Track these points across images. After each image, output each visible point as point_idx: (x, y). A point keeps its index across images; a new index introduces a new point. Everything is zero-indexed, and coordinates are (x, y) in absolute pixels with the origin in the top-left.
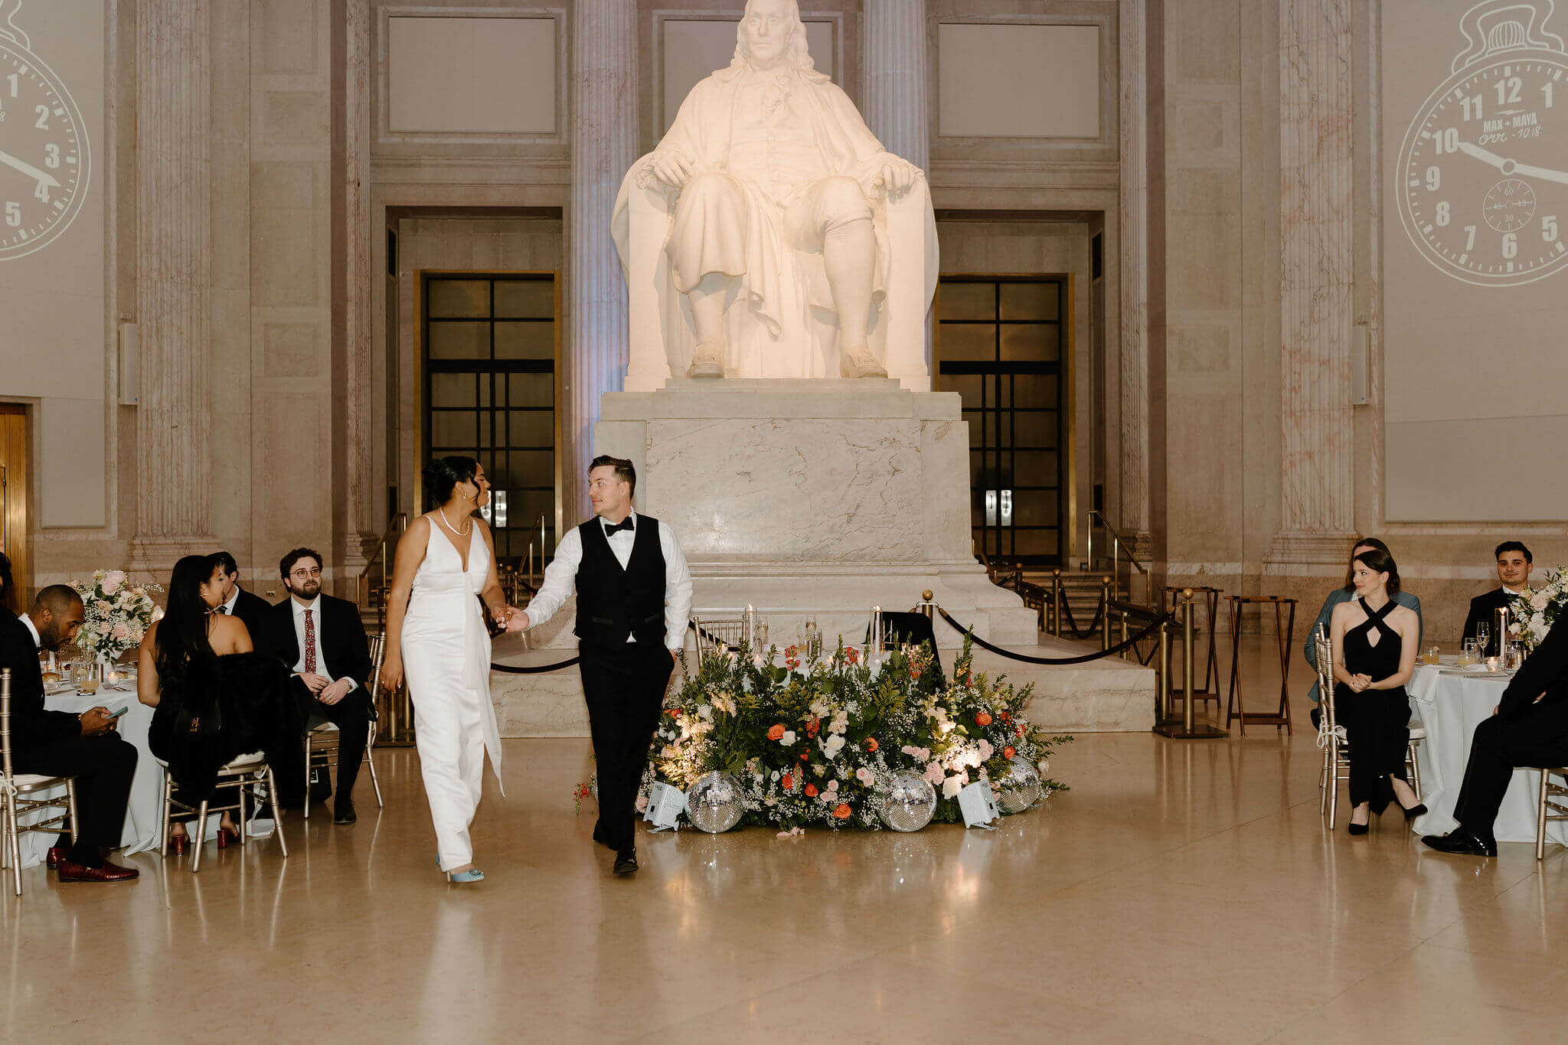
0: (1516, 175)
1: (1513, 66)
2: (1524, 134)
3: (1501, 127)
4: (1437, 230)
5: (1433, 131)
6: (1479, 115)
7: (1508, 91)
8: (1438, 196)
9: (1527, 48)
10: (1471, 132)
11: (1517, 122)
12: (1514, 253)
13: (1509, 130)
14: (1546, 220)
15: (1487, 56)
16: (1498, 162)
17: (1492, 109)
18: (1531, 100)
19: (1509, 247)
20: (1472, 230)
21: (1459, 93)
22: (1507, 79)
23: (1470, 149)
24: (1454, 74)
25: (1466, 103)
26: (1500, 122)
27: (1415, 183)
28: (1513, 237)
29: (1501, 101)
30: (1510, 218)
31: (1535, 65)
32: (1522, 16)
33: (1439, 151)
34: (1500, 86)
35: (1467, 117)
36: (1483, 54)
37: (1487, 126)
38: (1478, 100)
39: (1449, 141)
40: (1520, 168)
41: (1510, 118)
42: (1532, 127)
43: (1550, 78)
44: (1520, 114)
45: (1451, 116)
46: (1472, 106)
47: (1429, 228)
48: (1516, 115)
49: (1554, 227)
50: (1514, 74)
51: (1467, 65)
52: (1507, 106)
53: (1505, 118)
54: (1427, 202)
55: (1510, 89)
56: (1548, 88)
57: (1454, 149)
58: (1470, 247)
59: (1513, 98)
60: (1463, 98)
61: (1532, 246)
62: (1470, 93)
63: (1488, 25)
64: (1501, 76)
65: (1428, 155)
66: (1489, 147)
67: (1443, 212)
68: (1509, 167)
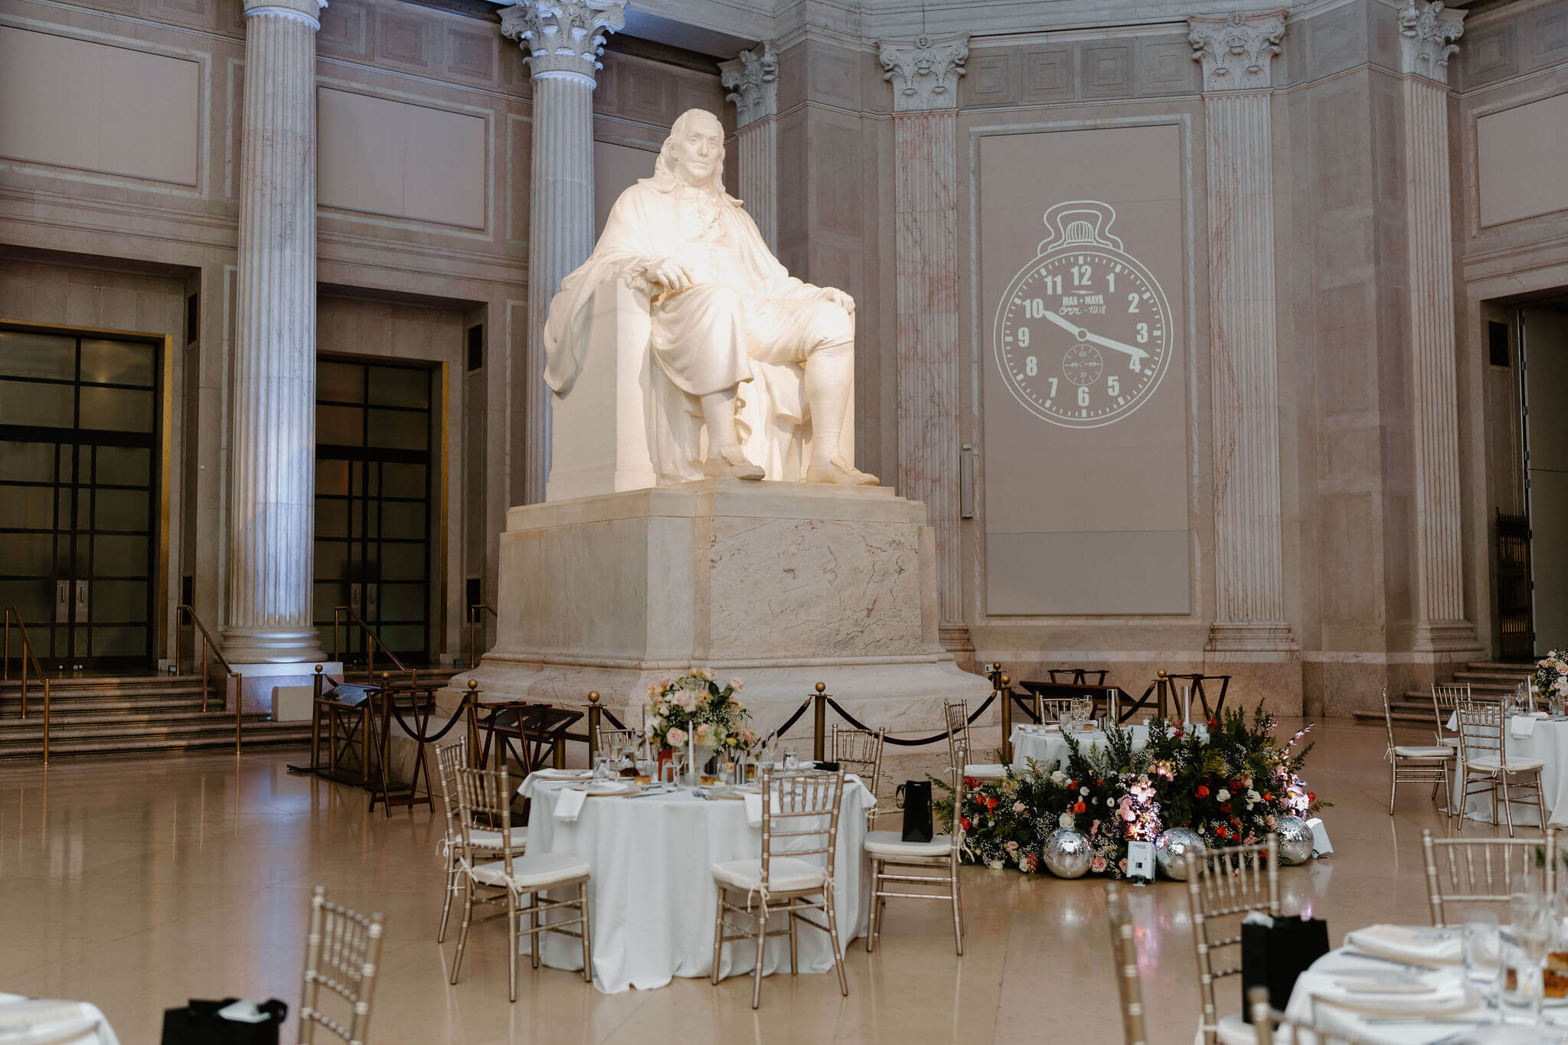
0: (1088, 342)
1: (1085, 256)
2: (1094, 311)
3: (1076, 302)
4: (1027, 378)
5: (1023, 299)
6: (1059, 291)
7: (1082, 276)
8: (1028, 352)
9: (1095, 244)
10: (1053, 304)
11: (1088, 300)
12: (1087, 403)
13: (1082, 306)
14: (1110, 379)
15: (1065, 246)
16: (1074, 330)
17: (1069, 288)
18: (1098, 285)
19: (1083, 397)
20: (1054, 381)
21: (1044, 272)
22: (1080, 266)
23: (1051, 316)
24: (1040, 256)
25: (1049, 280)
26: (1075, 299)
27: (1009, 339)
28: (1087, 390)
29: (1076, 283)
30: (1083, 375)
31: (1101, 258)
32: (1092, 219)
33: (1028, 316)
34: (1075, 270)
35: (1050, 291)
36: (1061, 245)
37: (1066, 300)
38: (1059, 279)
39: (1036, 308)
40: (1091, 337)
41: (1083, 296)
42: (1099, 306)
43: (1112, 270)
44: (1091, 295)
45: (1036, 290)
46: (1054, 283)
47: (1020, 377)
48: (1088, 295)
49: (1116, 384)
50: (1085, 263)
51: (1049, 251)
52: (1081, 287)
53: (1079, 296)
54: (1019, 356)
55: (1081, 275)
56: (1111, 278)
57: (1040, 316)
58: (1053, 394)
59: (1085, 282)
60: (1046, 277)
61: (1100, 398)
62: (1053, 273)
63: (1066, 220)
64: (1076, 263)
65: (1019, 318)
66: (1067, 317)
67: (1032, 365)
68: (1082, 334)
